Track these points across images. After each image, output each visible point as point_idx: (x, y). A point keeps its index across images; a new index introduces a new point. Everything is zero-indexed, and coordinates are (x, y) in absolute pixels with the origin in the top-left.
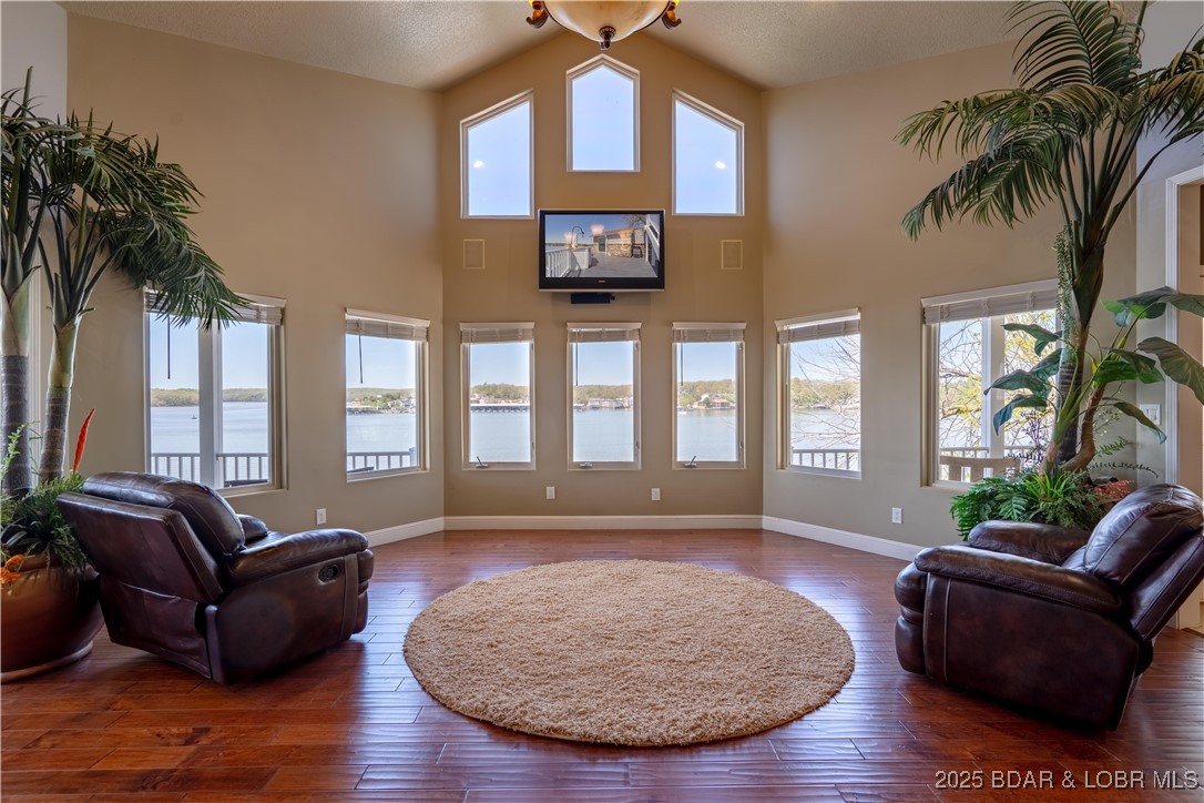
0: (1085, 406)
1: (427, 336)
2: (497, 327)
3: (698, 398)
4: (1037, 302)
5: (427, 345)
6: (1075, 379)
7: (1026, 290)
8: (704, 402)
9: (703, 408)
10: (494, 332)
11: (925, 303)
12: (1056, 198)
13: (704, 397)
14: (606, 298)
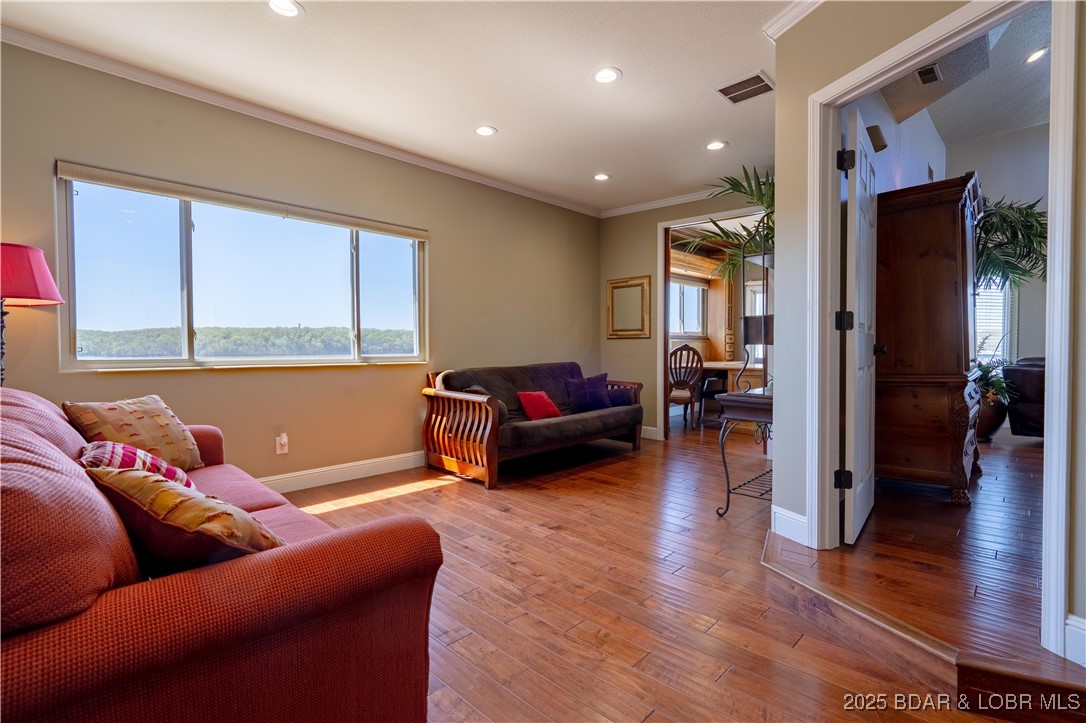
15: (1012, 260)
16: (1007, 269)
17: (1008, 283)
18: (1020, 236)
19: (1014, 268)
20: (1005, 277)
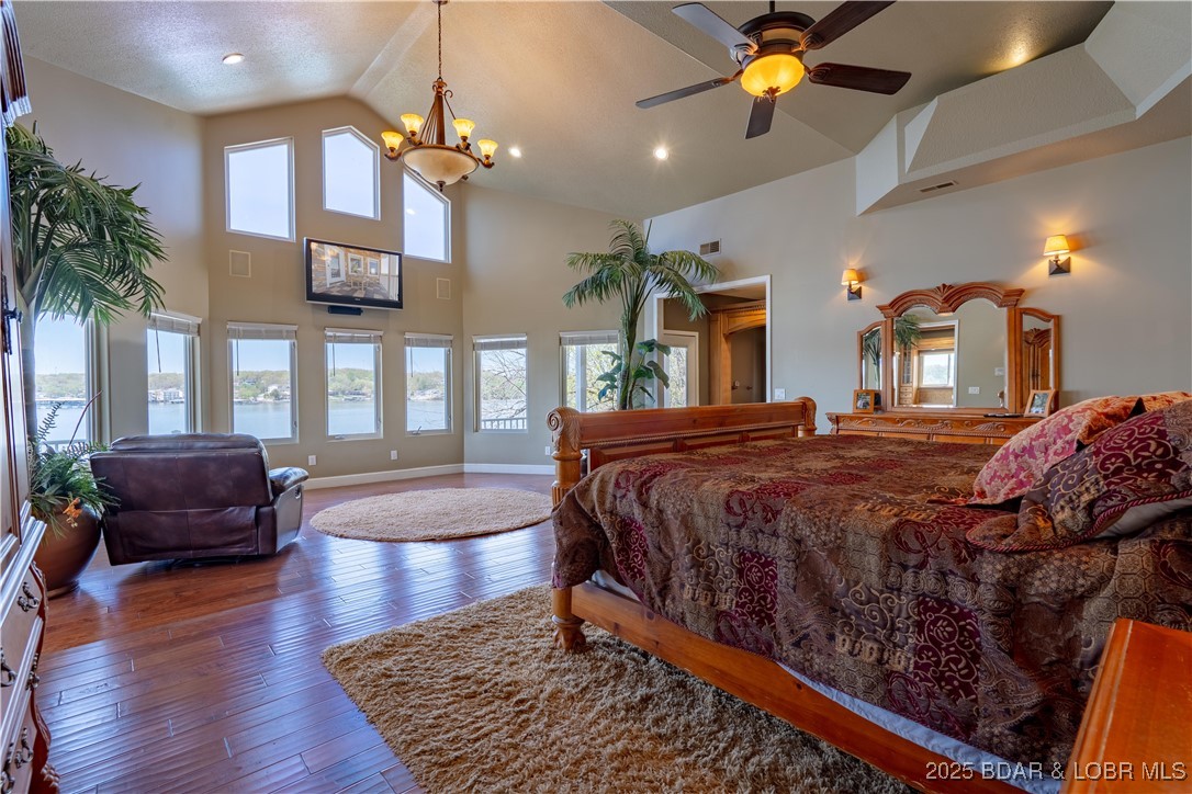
0: (630, 389)
1: (199, 332)
2: (263, 327)
3: (264, 390)
4: (610, 340)
5: (197, 340)
6: (626, 377)
7: (605, 334)
8: (272, 394)
9: (271, 400)
10: (260, 332)
11: (562, 334)
12: (620, 295)
13: (272, 388)
14: (358, 312)
15: (98, 277)
16: (89, 292)
17: (92, 312)
18: (108, 238)
19: (103, 292)
20: (86, 305)
